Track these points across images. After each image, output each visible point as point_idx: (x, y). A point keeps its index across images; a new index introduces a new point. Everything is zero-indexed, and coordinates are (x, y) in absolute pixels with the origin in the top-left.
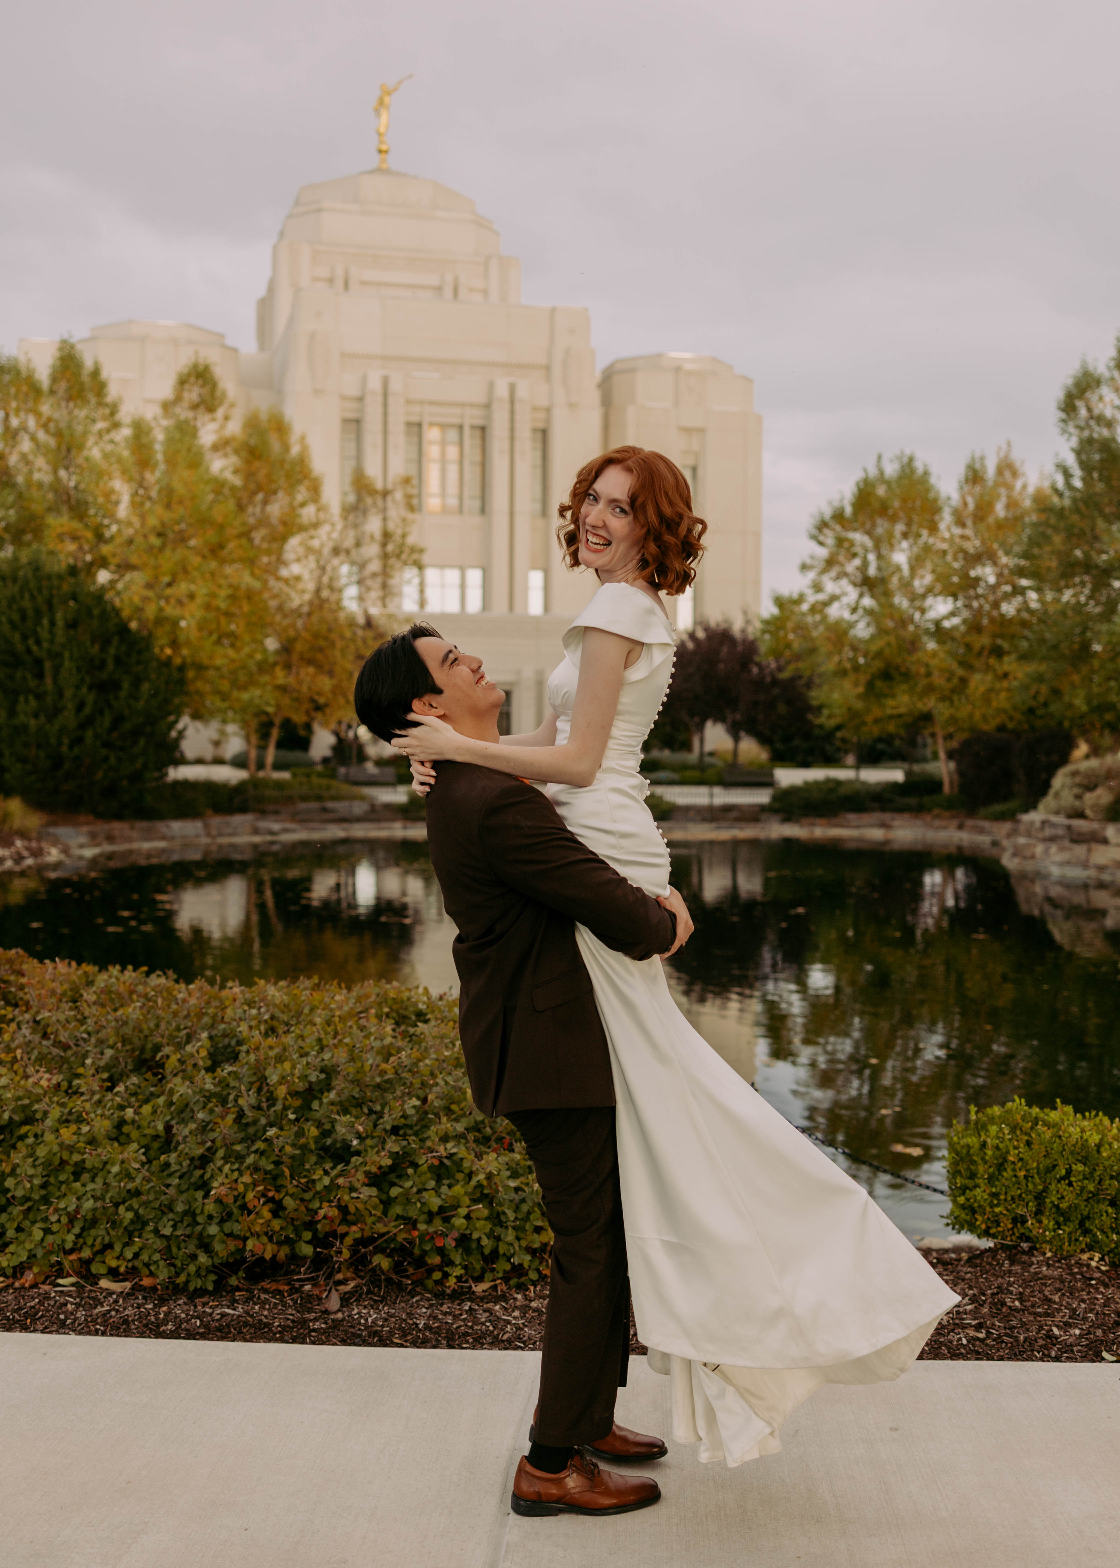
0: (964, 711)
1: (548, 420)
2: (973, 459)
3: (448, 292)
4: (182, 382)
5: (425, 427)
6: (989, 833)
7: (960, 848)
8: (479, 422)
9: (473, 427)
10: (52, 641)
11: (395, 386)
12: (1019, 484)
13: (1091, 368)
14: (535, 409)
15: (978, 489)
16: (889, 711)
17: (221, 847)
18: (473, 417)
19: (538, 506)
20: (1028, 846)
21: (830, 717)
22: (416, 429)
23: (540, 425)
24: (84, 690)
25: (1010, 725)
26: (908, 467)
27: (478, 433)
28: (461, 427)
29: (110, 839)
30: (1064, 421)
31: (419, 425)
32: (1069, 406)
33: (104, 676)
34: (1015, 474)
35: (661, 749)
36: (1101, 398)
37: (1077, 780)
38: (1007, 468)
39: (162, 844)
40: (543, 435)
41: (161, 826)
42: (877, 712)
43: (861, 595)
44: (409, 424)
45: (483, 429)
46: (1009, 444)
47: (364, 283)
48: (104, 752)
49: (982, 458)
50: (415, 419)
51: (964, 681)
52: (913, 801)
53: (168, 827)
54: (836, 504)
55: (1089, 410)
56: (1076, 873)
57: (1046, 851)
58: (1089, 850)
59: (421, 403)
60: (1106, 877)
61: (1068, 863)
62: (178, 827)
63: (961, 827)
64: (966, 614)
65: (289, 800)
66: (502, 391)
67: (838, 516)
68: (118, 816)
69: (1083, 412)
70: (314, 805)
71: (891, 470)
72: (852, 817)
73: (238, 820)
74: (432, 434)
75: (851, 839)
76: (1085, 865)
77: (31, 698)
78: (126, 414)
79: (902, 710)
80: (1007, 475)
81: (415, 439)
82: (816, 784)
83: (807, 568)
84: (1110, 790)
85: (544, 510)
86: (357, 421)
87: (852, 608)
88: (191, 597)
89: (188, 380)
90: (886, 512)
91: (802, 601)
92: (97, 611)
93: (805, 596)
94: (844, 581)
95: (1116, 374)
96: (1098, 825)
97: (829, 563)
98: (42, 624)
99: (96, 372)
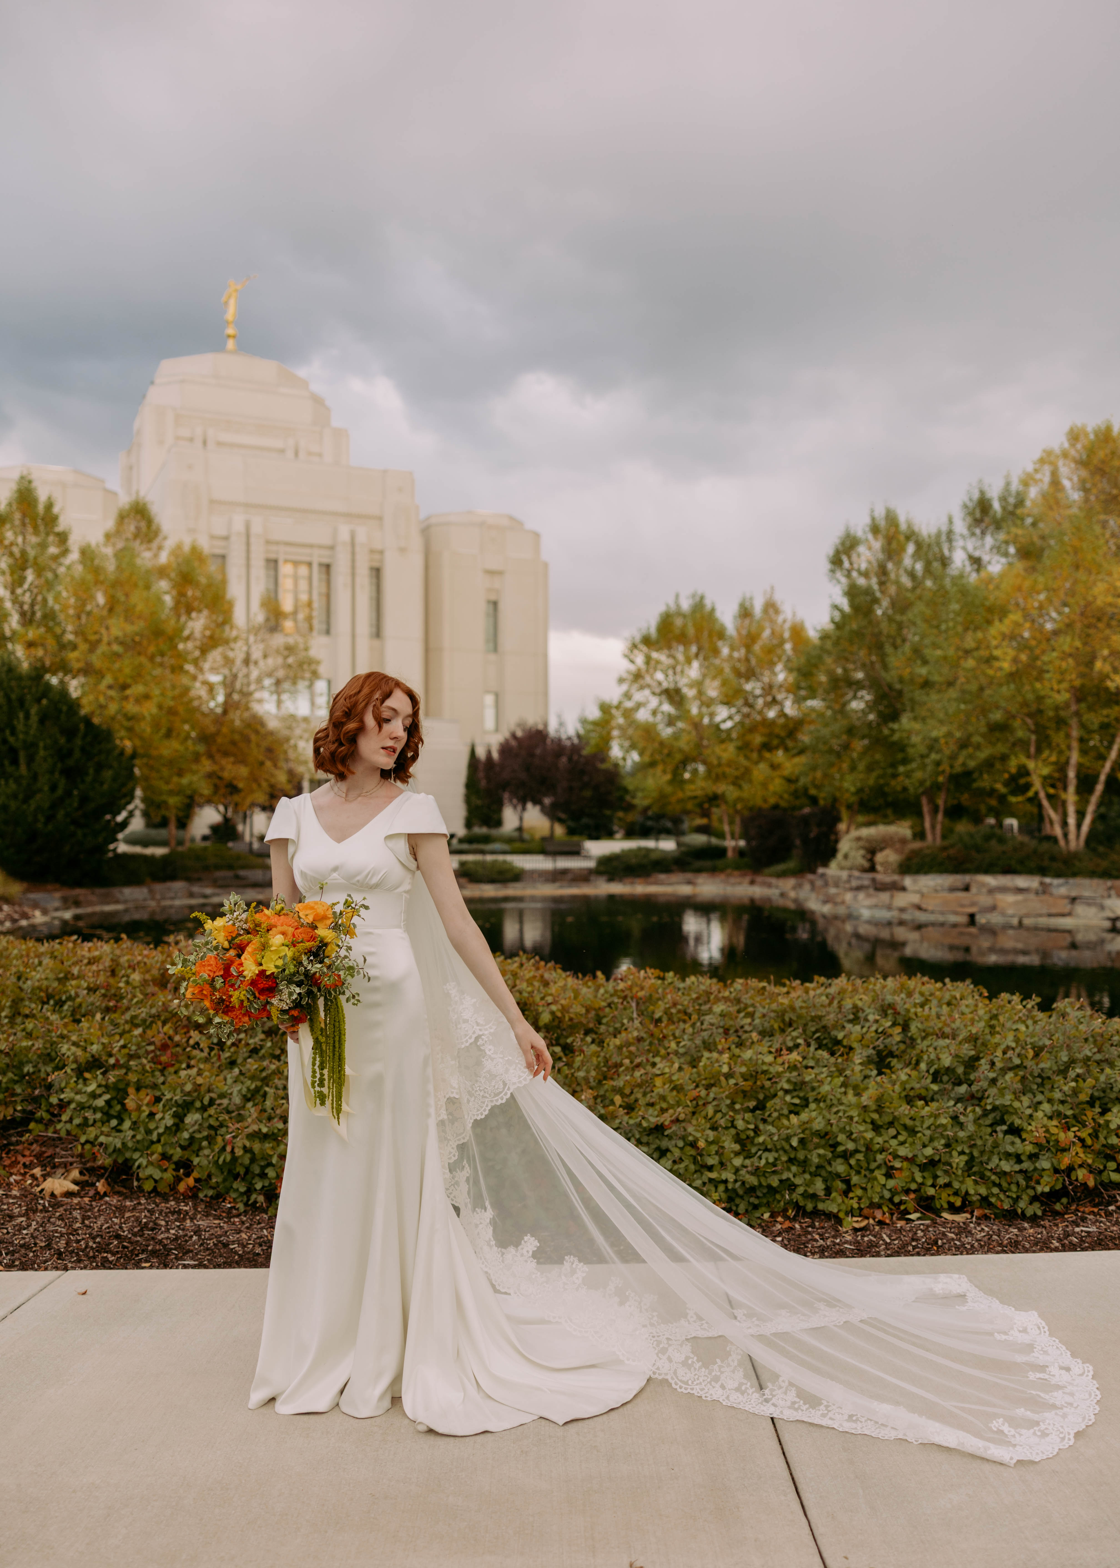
0: (748, 792)
1: (381, 561)
2: (744, 599)
3: (290, 454)
4: (122, 518)
5: (281, 563)
6: (777, 887)
7: (752, 900)
8: (325, 561)
9: (321, 565)
10: (26, 733)
11: (257, 528)
12: (780, 619)
13: (852, 532)
14: (371, 551)
15: (747, 622)
16: (689, 794)
17: (164, 908)
18: (318, 557)
19: (374, 630)
20: (838, 894)
21: (644, 798)
22: (272, 565)
23: (376, 565)
24: (57, 775)
25: (783, 804)
26: (699, 605)
27: (324, 569)
28: (310, 564)
29: (77, 904)
30: (832, 571)
31: (276, 562)
32: (836, 562)
33: (71, 762)
34: (777, 611)
35: (481, 826)
36: (859, 555)
37: (861, 843)
38: (771, 607)
39: (120, 907)
40: (377, 573)
41: (116, 891)
42: (680, 795)
43: (661, 704)
44: (267, 560)
45: (328, 566)
46: (772, 588)
47: (220, 444)
48: (72, 828)
49: (751, 599)
50: (273, 556)
51: (747, 771)
52: (708, 863)
53: (121, 892)
54: (644, 632)
55: (851, 564)
56: (884, 915)
57: (855, 897)
58: (892, 897)
59: (277, 543)
60: (906, 916)
61: (875, 906)
62: (128, 892)
63: (752, 883)
64: (737, 718)
65: (207, 868)
66: (344, 536)
67: (647, 641)
68: (78, 884)
69: (847, 564)
70: (229, 874)
71: (686, 605)
72: (662, 877)
73: (178, 885)
74: (286, 569)
75: (664, 895)
76: (889, 908)
77: (11, 781)
78: (75, 542)
79: (699, 793)
80: (771, 611)
81: (272, 573)
82: (631, 851)
83: (621, 680)
84: (897, 851)
85: (378, 633)
86: (223, 557)
87: (654, 713)
88: (147, 697)
89: (128, 515)
90: (683, 638)
91: (618, 707)
92: (65, 708)
93: (620, 703)
94: (647, 692)
95: (870, 536)
96: (896, 877)
97: (637, 676)
98: (18, 718)
99: (49, 506)
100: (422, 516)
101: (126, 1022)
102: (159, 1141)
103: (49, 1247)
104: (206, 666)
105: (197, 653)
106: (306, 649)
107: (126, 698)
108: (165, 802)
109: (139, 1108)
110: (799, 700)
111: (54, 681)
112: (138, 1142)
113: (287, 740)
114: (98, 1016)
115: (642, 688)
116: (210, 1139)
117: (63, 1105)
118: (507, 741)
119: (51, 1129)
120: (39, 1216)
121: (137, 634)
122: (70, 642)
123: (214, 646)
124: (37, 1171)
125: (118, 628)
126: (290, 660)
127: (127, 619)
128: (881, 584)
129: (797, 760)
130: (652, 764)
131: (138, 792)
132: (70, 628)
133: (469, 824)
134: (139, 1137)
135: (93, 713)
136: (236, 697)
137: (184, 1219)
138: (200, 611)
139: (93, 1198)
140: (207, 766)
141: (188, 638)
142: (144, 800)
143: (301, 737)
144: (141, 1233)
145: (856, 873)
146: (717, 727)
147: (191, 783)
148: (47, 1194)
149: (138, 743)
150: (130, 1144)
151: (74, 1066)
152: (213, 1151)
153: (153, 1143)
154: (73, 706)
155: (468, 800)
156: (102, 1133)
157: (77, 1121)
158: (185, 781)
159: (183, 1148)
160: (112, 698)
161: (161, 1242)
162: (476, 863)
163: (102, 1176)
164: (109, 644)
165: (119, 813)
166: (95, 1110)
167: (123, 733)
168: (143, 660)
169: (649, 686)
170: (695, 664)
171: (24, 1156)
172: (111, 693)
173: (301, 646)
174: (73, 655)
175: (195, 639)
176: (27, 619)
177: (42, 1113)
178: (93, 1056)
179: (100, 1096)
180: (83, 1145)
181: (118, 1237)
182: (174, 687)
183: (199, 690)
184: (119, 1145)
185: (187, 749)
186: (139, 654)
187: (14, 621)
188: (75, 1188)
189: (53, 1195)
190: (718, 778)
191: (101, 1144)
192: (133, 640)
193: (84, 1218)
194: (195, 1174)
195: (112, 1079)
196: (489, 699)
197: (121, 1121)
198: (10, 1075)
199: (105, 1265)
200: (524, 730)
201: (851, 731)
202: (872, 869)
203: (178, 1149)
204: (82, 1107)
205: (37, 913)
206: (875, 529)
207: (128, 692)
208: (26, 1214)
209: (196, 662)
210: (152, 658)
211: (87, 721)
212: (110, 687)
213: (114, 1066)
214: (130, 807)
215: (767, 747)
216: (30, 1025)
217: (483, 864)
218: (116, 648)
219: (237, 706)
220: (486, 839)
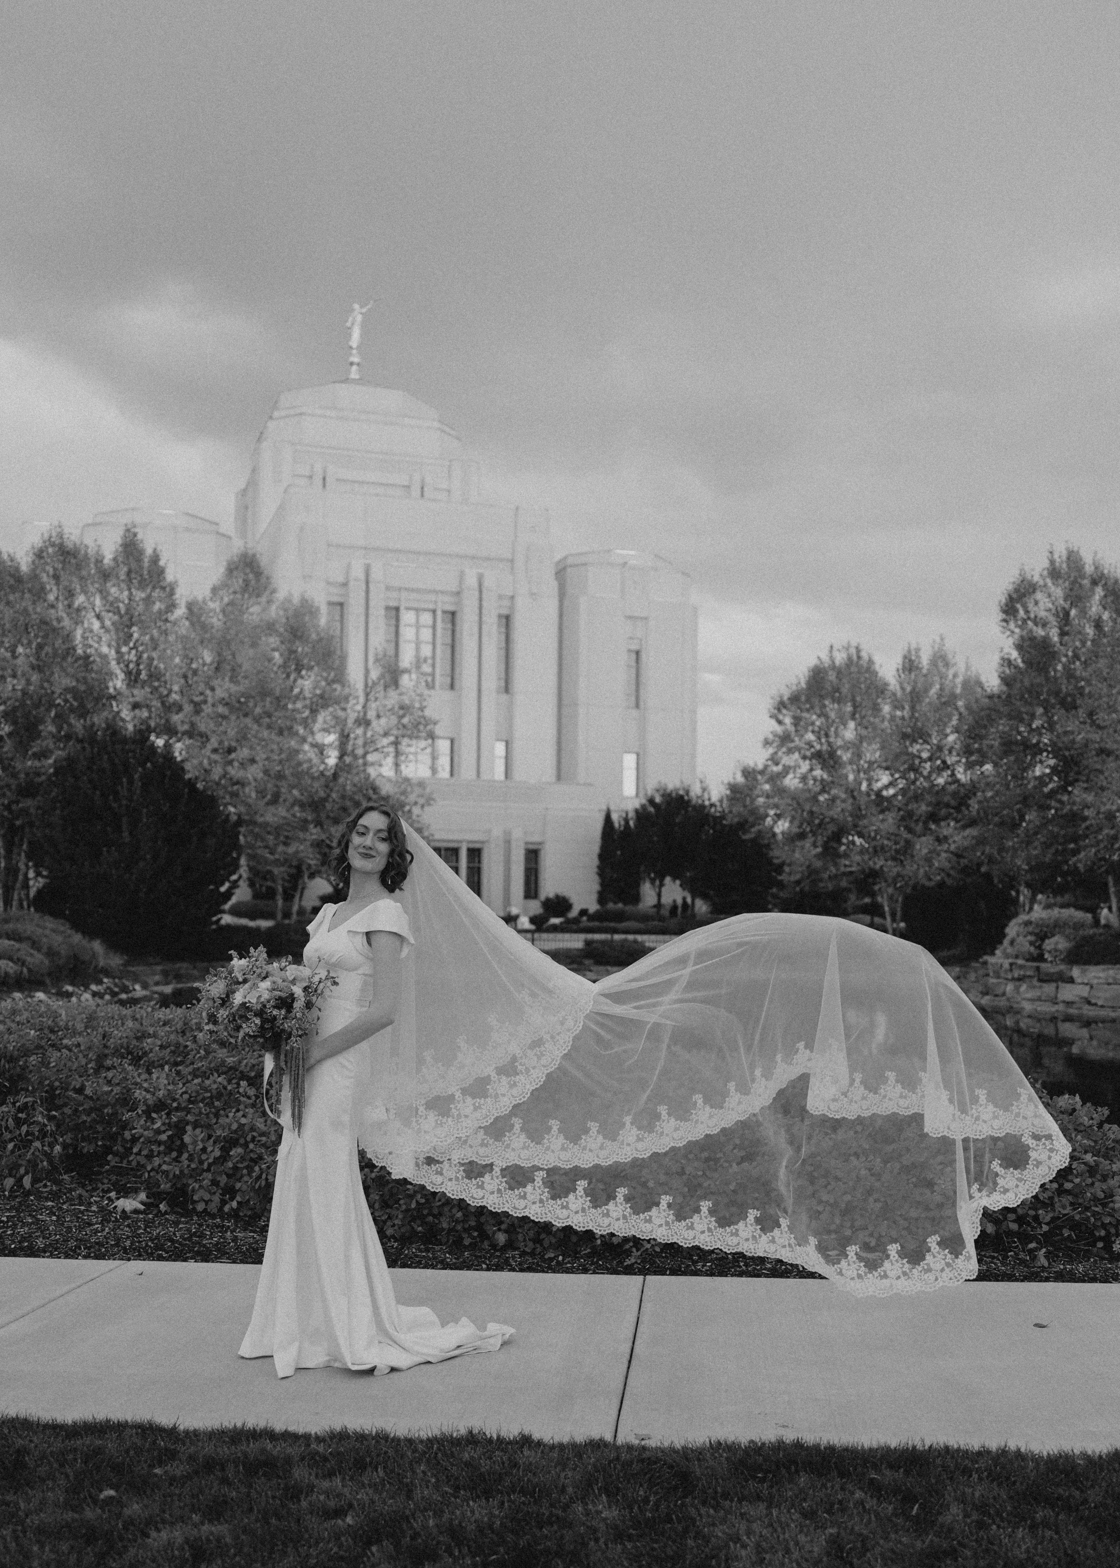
0: (909, 869)
1: (512, 607)
2: (909, 651)
3: (416, 492)
4: (231, 570)
5: (402, 611)
8: (451, 608)
9: (444, 612)
10: (130, 799)
11: (377, 574)
12: (950, 673)
13: (1028, 576)
14: (500, 597)
15: (912, 676)
16: (842, 869)
18: (446, 603)
19: (503, 684)
22: (394, 612)
23: (505, 612)
24: (160, 843)
25: (949, 882)
26: (855, 658)
27: (449, 617)
28: (434, 612)
30: (1005, 621)
31: (397, 609)
32: (1009, 609)
33: (176, 830)
34: (947, 665)
35: (615, 901)
36: (1036, 603)
37: (1031, 929)
38: (941, 659)
40: (507, 620)
42: (833, 870)
43: (812, 768)
44: (388, 608)
45: (453, 614)
46: (942, 638)
47: (340, 481)
49: (918, 650)
50: (393, 603)
51: (908, 844)
54: (793, 687)
55: (1027, 612)
56: (1046, 1008)
57: (1017, 989)
58: (1057, 988)
59: (399, 589)
60: (1072, 1011)
61: (1039, 999)
64: (901, 784)
66: (471, 581)
67: (795, 699)
69: (1022, 612)
71: (840, 658)
74: (407, 617)
76: (1054, 1001)
78: (183, 595)
79: (856, 868)
80: (940, 664)
81: (393, 622)
83: (767, 743)
84: (1067, 937)
85: (507, 687)
86: (341, 605)
87: (804, 779)
88: (253, 761)
89: (237, 568)
90: (836, 695)
91: (762, 772)
92: (168, 773)
93: (766, 767)
94: (796, 755)
95: (1049, 581)
96: (1062, 967)
97: (785, 739)
98: (121, 783)
99: (155, 559)
100: (558, 557)
101: (190, 1073)
102: (208, 1170)
103: (117, 1245)
104: (317, 726)
105: (307, 713)
106: (422, 709)
107: (230, 763)
108: (270, 872)
109: (195, 1143)
110: (969, 766)
111: (160, 742)
112: (193, 1170)
113: (402, 805)
114: (167, 1068)
115: (790, 751)
116: (250, 1170)
117: (134, 1140)
118: (643, 807)
119: (125, 1161)
120: (111, 1225)
121: (243, 695)
122: (175, 703)
123: (325, 706)
124: (113, 1194)
125: (224, 688)
126: (405, 720)
127: (232, 680)
128: (1063, 634)
129: (968, 831)
130: (802, 836)
131: (243, 861)
132: (176, 688)
133: (602, 899)
134: (193, 1166)
135: (197, 778)
136: (348, 759)
137: (226, 1232)
138: (310, 668)
139: (156, 1215)
140: (314, 833)
141: (297, 697)
142: (251, 869)
143: (416, 803)
144: (190, 1239)
145: (1020, 962)
146: (878, 794)
147: (297, 852)
148: (119, 1209)
149: (242, 809)
150: (186, 1172)
151: (144, 1108)
152: (251, 1177)
153: (204, 1171)
154: (178, 769)
155: (602, 872)
156: (165, 1162)
157: (145, 1152)
158: (291, 850)
159: (229, 1176)
160: (216, 762)
161: (204, 1246)
162: (603, 942)
163: (164, 1199)
164: (213, 705)
165: (222, 884)
166: (159, 1143)
167: (228, 798)
168: (248, 721)
169: (799, 749)
170: (852, 725)
171: (103, 1184)
172: (215, 757)
173: (417, 705)
174: (176, 718)
175: (305, 699)
176: (133, 678)
177: (118, 1148)
178: (160, 1100)
179: (164, 1132)
180: (149, 1172)
181: (172, 1241)
182: (281, 751)
183: (308, 752)
184: (177, 1173)
185: (294, 816)
186: (246, 715)
187: (118, 682)
188: (142, 1207)
189: (124, 1211)
190: (877, 851)
191: (164, 1172)
192: (239, 702)
193: (146, 1227)
194: (238, 1198)
195: (174, 1119)
196: (630, 760)
197: (180, 1154)
198: (93, 1115)
199: (160, 1258)
200: (663, 796)
201: (1025, 800)
202: (1040, 958)
203: (224, 1176)
204: (149, 1141)
205: (137, 987)
206: (1054, 573)
207: (233, 756)
208: (102, 1223)
209: (305, 723)
210: (257, 720)
211: (191, 784)
212: (215, 751)
213: (177, 1109)
214: (234, 877)
215: (933, 817)
216: (110, 1074)
217: (609, 943)
218: (221, 709)
219: (348, 768)
220: (620, 917)
